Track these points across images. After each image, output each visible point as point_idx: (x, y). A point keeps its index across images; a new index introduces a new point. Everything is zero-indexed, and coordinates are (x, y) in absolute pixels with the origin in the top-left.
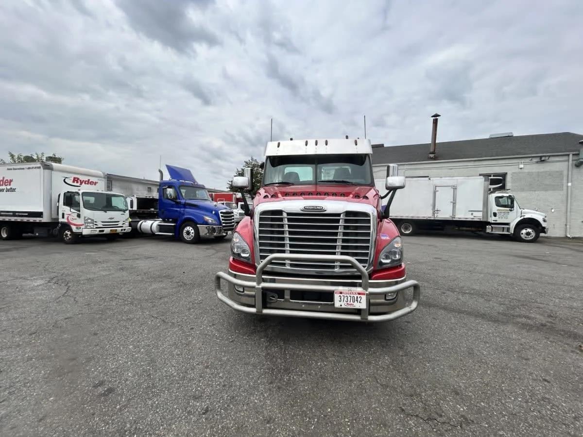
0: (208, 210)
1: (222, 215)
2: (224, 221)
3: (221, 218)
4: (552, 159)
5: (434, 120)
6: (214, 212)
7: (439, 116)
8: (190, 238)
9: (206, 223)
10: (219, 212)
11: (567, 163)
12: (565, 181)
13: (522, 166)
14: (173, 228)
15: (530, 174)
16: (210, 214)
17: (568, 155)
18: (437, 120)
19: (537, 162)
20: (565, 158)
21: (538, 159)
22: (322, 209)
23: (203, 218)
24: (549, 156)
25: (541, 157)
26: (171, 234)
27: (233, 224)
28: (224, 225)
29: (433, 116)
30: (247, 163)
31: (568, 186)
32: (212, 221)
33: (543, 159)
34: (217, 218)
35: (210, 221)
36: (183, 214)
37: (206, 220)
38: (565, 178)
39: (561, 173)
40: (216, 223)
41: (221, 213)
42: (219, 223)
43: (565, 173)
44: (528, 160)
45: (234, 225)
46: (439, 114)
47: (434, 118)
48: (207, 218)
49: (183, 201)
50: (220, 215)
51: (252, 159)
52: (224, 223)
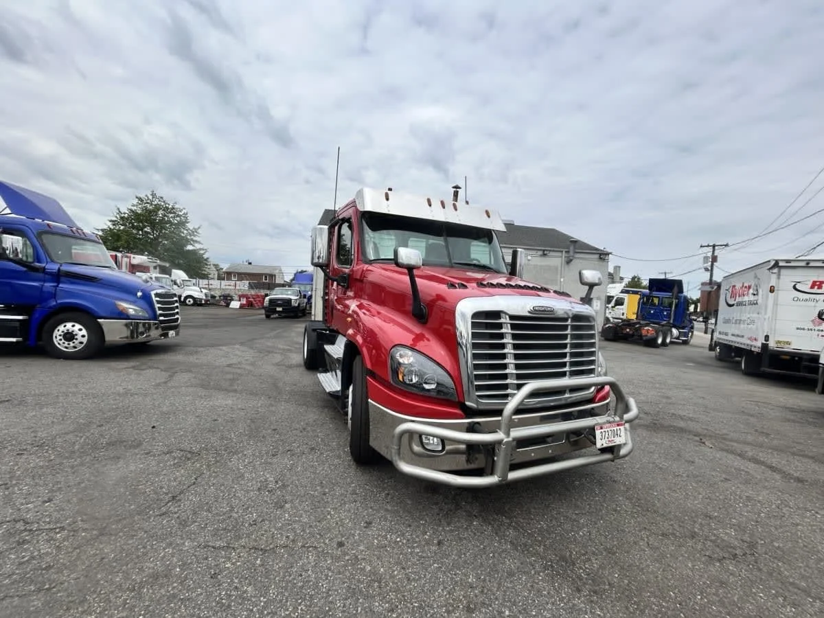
0: (127, 290)
1: (158, 299)
2: (161, 312)
3: (157, 306)
4: (552, 254)
5: (455, 191)
6: (139, 294)
7: (460, 188)
8: (75, 347)
9: (122, 315)
10: (153, 293)
11: (560, 259)
12: (559, 276)
13: (529, 258)
14: (17, 324)
15: (535, 266)
16: (132, 298)
17: (562, 251)
18: (457, 192)
19: (541, 256)
20: (560, 254)
21: (541, 253)
22: (552, 311)
23: (115, 305)
24: (550, 251)
25: (544, 251)
26: (14, 340)
27: (176, 317)
28: (161, 318)
29: (454, 187)
30: (142, 201)
31: (561, 282)
32: (135, 310)
33: (545, 252)
34: (146, 306)
35: (131, 312)
36: (53, 296)
37: (121, 308)
38: (559, 273)
39: (556, 268)
40: (147, 315)
41: (157, 295)
42: (152, 315)
43: (559, 268)
44: (534, 252)
45: (178, 319)
46: (460, 186)
47: (455, 189)
48: (124, 305)
49: (53, 267)
50: (155, 299)
51: (153, 195)
52: (161, 315)
